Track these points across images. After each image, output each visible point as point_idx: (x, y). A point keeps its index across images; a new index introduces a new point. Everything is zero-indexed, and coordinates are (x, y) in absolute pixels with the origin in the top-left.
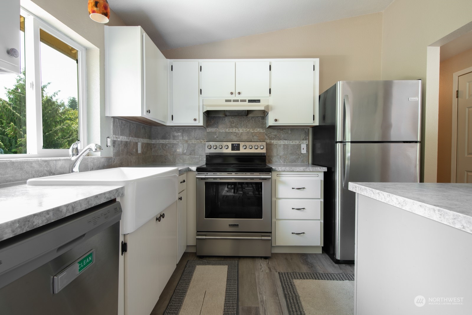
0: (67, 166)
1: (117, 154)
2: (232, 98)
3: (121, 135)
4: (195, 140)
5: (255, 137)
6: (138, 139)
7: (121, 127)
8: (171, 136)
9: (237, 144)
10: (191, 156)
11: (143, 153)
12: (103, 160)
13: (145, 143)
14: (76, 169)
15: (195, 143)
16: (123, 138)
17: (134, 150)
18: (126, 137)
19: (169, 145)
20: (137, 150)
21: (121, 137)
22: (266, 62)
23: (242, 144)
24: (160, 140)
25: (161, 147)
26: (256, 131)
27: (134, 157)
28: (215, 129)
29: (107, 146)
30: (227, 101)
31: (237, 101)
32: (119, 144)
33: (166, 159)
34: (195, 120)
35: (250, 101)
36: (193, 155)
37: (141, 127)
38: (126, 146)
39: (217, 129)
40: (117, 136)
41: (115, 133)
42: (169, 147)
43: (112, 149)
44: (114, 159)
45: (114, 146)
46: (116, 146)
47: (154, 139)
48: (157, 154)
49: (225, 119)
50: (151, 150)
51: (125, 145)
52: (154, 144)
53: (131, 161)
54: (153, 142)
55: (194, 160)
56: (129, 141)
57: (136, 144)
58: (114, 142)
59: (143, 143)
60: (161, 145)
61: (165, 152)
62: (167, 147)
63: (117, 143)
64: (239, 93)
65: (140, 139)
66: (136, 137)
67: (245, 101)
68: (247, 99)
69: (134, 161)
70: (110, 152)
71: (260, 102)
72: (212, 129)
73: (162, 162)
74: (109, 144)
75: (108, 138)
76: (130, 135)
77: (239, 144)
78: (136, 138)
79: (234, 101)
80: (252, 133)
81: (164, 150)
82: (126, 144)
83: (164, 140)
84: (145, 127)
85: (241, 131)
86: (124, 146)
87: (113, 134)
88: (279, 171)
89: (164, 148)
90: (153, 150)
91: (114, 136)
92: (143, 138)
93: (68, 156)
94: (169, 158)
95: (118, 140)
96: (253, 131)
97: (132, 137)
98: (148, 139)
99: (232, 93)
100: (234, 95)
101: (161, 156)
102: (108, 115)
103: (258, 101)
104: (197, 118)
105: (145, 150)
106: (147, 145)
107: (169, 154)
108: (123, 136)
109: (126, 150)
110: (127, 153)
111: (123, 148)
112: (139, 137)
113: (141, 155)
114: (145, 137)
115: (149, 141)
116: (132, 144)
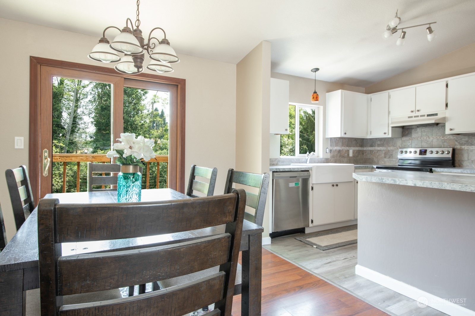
0: (305, 160)
1: (333, 157)
2: (413, 114)
3: (336, 146)
4: (393, 147)
5: (445, 143)
6: (349, 148)
7: (336, 142)
8: (376, 145)
9: (425, 150)
10: (390, 159)
11: (354, 156)
12: (323, 159)
13: (356, 150)
14: (308, 162)
15: (393, 149)
16: (338, 148)
17: (346, 155)
18: (339, 147)
19: (374, 151)
20: (348, 155)
21: (336, 147)
22: (443, 82)
23: (429, 150)
24: (369, 148)
25: (369, 152)
26: (446, 138)
27: (346, 159)
28: (409, 138)
29: (326, 153)
30: (409, 117)
31: (418, 116)
32: (334, 152)
33: (372, 161)
34: (385, 133)
35: (428, 115)
36: (391, 158)
37: (353, 140)
39: (411, 138)
40: (333, 147)
41: (331, 146)
42: (375, 152)
43: (329, 154)
44: (331, 159)
45: (330, 153)
46: (332, 152)
47: (365, 147)
48: (367, 157)
49: (417, 130)
50: (363, 155)
51: (339, 152)
52: (365, 150)
53: (343, 161)
54: (365, 149)
55: (392, 162)
56: (342, 149)
57: (348, 151)
58: (331, 151)
59: (354, 150)
60: (370, 151)
61: (372, 156)
62: (373, 152)
63: (332, 151)
64: (418, 111)
65: (351, 148)
66: (347, 147)
67: (424, 116)
68: (426, 114)
69: (346, 161)
70: (328, 156)
71: (437, 115)
72: (406, 138)
73: (370, 163)
74: (328, 152)
75: (327, 149)
76: (343, 145)
77: (426, 150)
78: (348, 148)
79: (415, 117)
80: (442, 140)
81: (371, 154)
82: (339, 151)
83: (372, 148)
84: (356, 140)
85: (432, 139)
87: (330, 146)
88: (438, 172)
89: (371, 153)
90: (364, 154)
91: (331, 147)
92: (354, 147)
93: (305, 157)
94: (375, 160)
95: (334, 149)
96: (443, 138)
97: (344, 147)
98: (359, 147)
99: (412, 112)
100: (414, 113)
101: (369, 159)
102: (327, 137)
103: (436, 114)
104: (387, 132)
105: (356, 155)
106: (359, 151)
107: (374, 157)
108: (337, 146)
109: (339, 155)
110: (340, 156)
111: (337, 153)
112: (350, 146)
113: (351, 157)
114: (357, 146)
115: (360, 149)
116: (344, 151)
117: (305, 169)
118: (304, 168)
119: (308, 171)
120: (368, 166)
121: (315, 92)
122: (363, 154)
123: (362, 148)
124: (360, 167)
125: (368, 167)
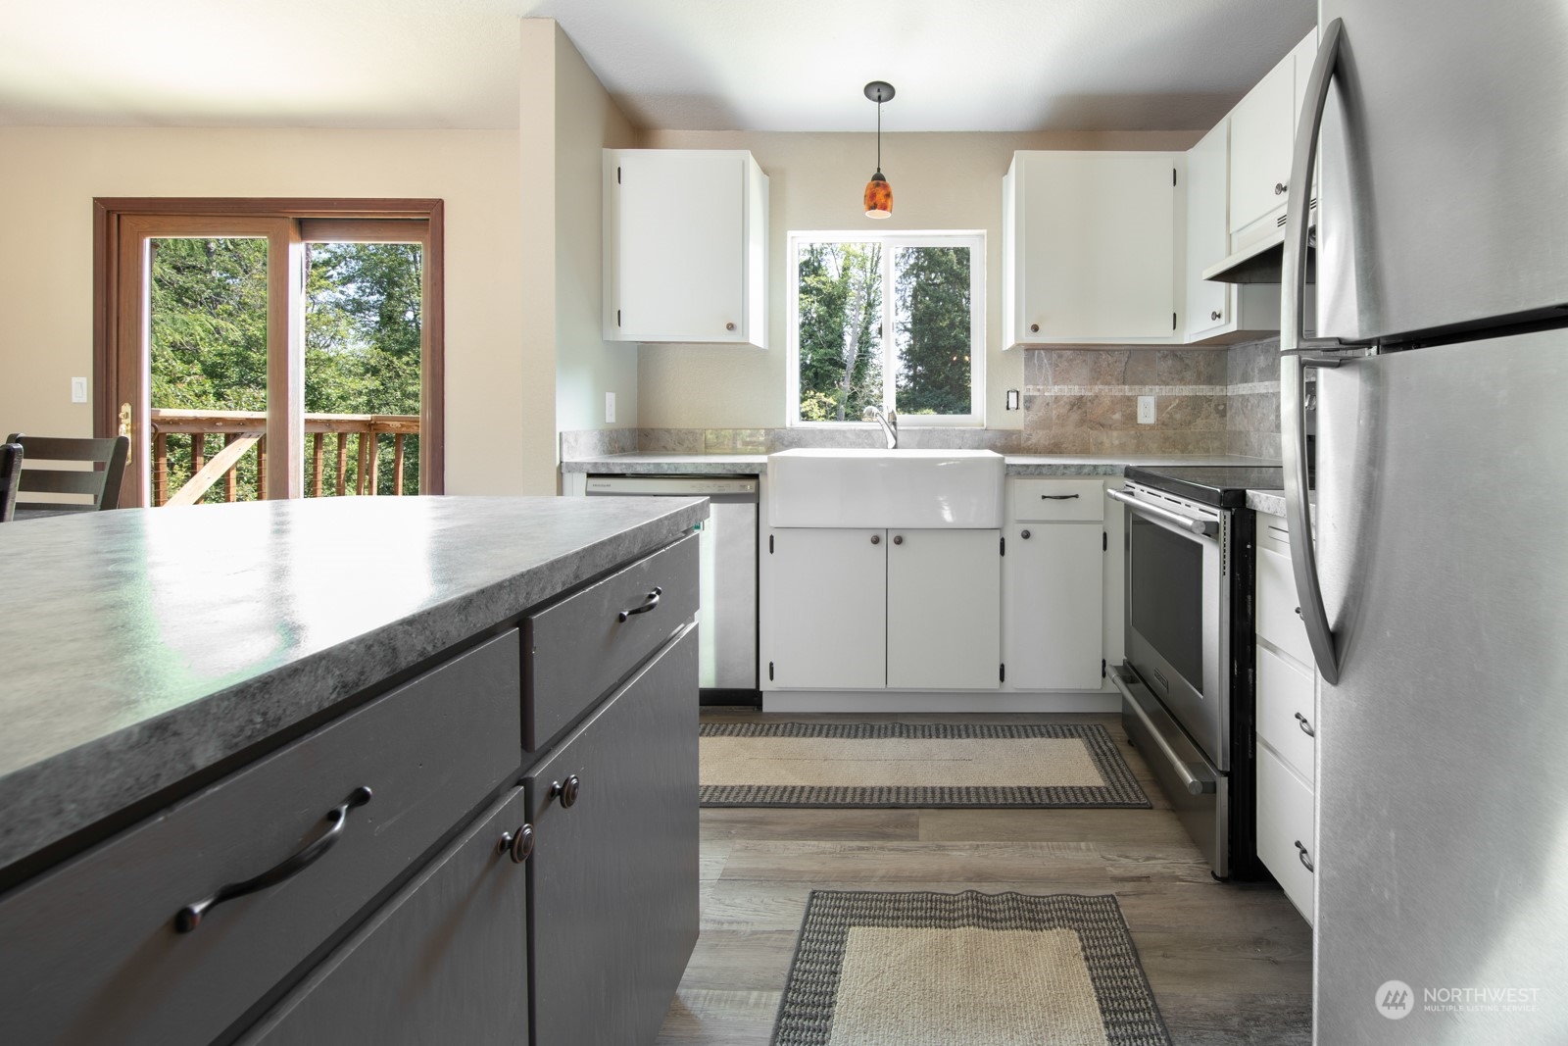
1: (1041, 425)
3: (1055, 383)
6: (1138, 387)
7: (1057, 365)
8: (1256, 372)
11: (1162, 424)
13: (1177, 397)
16: (1071, 390)
17: (1117, 416)
18: (1077, 387)
19: (1252, 400)
20: (1133, 416)
21: (1057, 387)
24: (1239, 385)
25: (1240, 405)
27: (1115, 434)
29: (1008, 409)
32: (1048, 404)
33: (1247, 445)
34: (1215, 314)
37: (1161, 353)
38: (1075, 408)
40: (1041, 387)
41: (1031, 380)
42: (1252, 406)
43: (1021, 413)
44: (1031, 435)
45: (1027, 408)
46: (1035, 407)
48: (1233, 428)
51: (1073, 405)
52: (1230, 398)
53: (1101, 443)
54: (1230, 391)
56: (1090, 394)
57: (1130, 402)
58: (1030, 401)
59: (1168, 397)
60: (1240, 400)
61: (1246, 421)
62: (1249, 406)
63: (1038, 401)
65: (1149, 387)
66: (1124, 383)
69: (1117, 442)
70: (1017, 421)
74: (1013, 404)
76: (1096, 379)
78: (1126, 387)
81: (1244, 413)
82: (1078, 403)
83: (1245, 385)
84: (1179, 353)
86: (1068, 407)
87: (1026, 384)
89: (1245, 410)
90: (1228, 416)
91: (1031, 387)
92: (1165, 383)
95: (1046, 394)
97: (1107, 383)
98: (1196, 383)
101: (1240, 432)
104: (1220, 308)
105: (1178, 416)
106: (1196, 404)
107: (1252, 429)
108: (1064, 384)
109: (1075, 416)
110: (1082, 422)
111: (1063, 411)
112: (1142, 383)
113: (1151, 427)
114: (1182, 381)
115: (1204, 390)
116: (1107, 402)
117: (729, 467)
118: (723, 464)
119: (756, 477)
120: (1095, 467)
121: (879, 178)
122: (1223, 414)
123: (1218, 388)
124: (1044, 471)
125: (1100, 470)
